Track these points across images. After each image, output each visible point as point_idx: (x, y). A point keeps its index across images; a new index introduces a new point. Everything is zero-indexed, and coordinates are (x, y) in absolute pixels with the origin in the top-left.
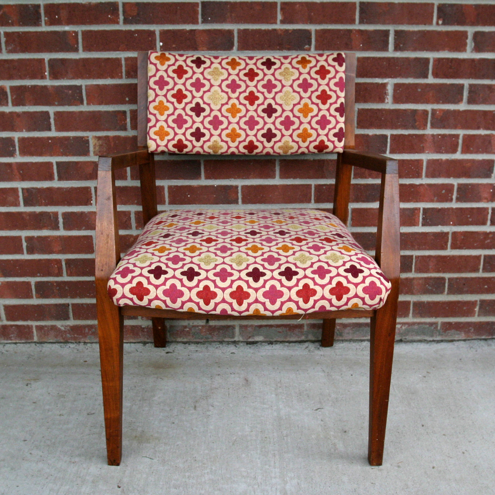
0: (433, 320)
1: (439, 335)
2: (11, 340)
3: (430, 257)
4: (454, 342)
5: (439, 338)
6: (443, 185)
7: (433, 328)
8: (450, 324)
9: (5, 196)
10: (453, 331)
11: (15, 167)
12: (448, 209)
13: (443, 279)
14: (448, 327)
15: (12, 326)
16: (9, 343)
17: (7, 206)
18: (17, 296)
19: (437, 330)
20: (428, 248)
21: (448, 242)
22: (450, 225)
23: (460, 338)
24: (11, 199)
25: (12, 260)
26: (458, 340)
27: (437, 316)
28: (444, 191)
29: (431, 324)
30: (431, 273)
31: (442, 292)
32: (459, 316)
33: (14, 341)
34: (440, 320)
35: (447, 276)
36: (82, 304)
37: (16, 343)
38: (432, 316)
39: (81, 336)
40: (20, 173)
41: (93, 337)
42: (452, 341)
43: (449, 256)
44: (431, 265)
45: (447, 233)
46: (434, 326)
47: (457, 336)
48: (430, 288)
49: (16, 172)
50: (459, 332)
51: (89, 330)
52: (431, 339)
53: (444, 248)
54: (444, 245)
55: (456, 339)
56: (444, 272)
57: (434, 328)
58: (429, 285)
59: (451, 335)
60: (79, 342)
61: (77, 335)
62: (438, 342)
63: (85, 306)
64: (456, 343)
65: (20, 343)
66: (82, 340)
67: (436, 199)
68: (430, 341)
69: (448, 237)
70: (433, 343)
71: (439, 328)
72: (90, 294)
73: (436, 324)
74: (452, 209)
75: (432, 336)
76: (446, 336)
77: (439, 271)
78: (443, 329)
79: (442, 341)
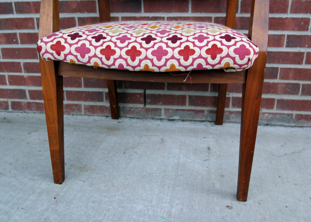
0: (290, 112)
1: (294, 122)
2: (33, 111)
3: (290, 69)
4: (304, 128)
5: (293, 125)
6: (302, 19)
7: (289, 117)
8: (301, 115)
9: (27, 23)
10: (303, 120)
11: (32, 5)
12: (305, 36)
13: (299, 85)
14: (299, 117)
15: (33, 103)
16: (32, 113)
17: (28, 29)
18: (35, 85)
19: (292, 119)
20: (289, 62)
21: (303, 59)
22: (305, 47)
23: (308, 125)
24: (30, 25)
25: (32, 63)
26: (306, 127)
27: (293, 110)
28: (302, 23)
29: (289, 115)
30: (290, 80)
31: (297, 94)
32: (308, 111)
33: (34, 112)
34: (295, 113)
35: (301, 82)
36: (71, 91)
37: (34, 113)
38: (289, 110)
39: (71, 111)
40: (35, 9)
41: (78, 111)
42: (302, 127)
43: (303, 69)
44: (291, 75)
45: (303, 53)
46: (291, 116)
47: (306, 124)
48: (289, 90)
49: (32, 7)
50: (307, 121)
51: (76, 107)
52: (288, 125)
53: (300, 63)
54: (300, 61)
55: (305, 126)
56: (300, 80)
57: (291, 118)
58: (289, 88)
59: (302, 123)
60: (70, 114)
61: (69, 110)
62: (292, 127)
63: (73, 92)
64: (305, 128)
65: (37, 113)
66: (72, 113)
67: (296, 28)
68: (287, 126)
69: (303, 56)
70: (289, 127)
71: (294, 117)
72: (76, 85)
73: (292, 115)
74: (308, 36)
75: (289, 123)
76: (298, 123)
77: (295, 79)
78: (296, 119)
79: (295, 126)
